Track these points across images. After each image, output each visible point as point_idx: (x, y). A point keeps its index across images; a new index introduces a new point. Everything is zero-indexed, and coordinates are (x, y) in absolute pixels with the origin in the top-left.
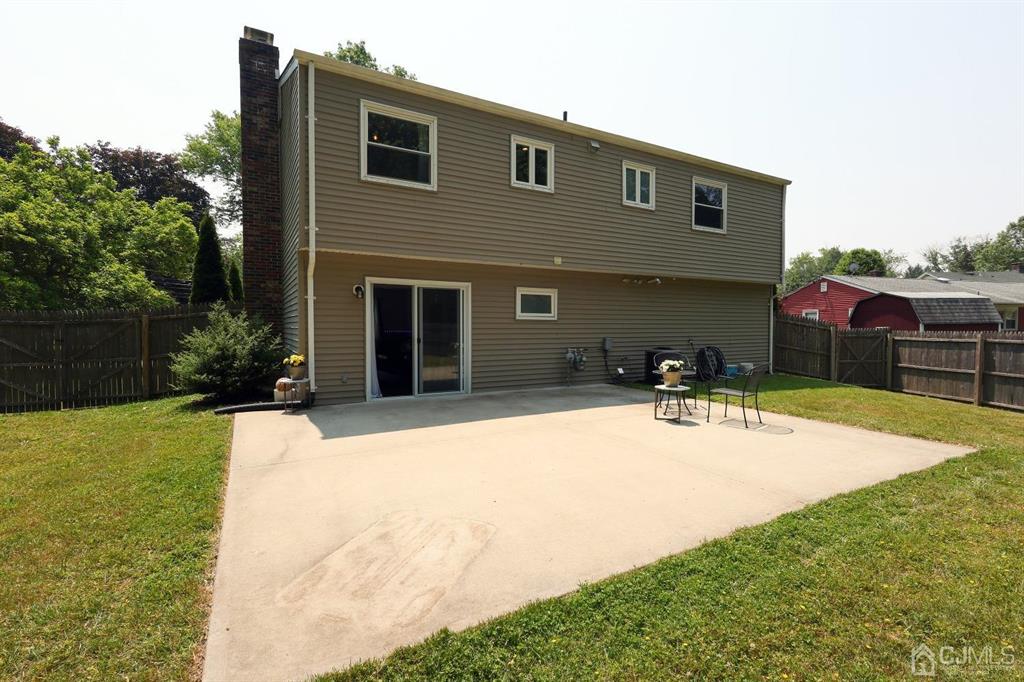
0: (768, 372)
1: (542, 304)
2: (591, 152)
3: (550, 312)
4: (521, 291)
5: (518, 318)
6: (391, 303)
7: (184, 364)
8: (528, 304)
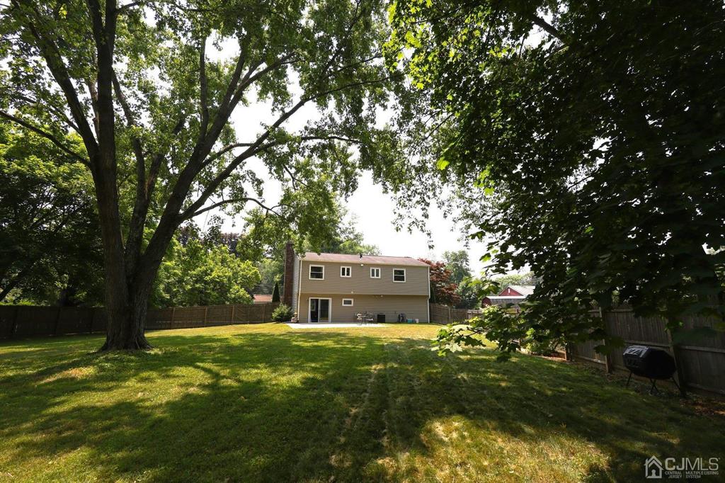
1: (350, 302)
2: (361, 267)
3: (351, 304)
4: (343, 300)
5: (343, 306)
6: (315, 302)
7: (274, 315)
8: (346, 302)
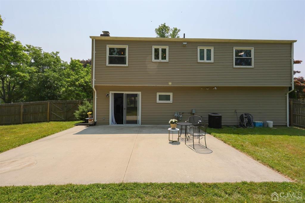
0: (286, 126)
1: (167, 98)
2: (184, 46)
3: (170, 100)
4: (158, 94)
5: (157, 102)
8: (161, 98)
